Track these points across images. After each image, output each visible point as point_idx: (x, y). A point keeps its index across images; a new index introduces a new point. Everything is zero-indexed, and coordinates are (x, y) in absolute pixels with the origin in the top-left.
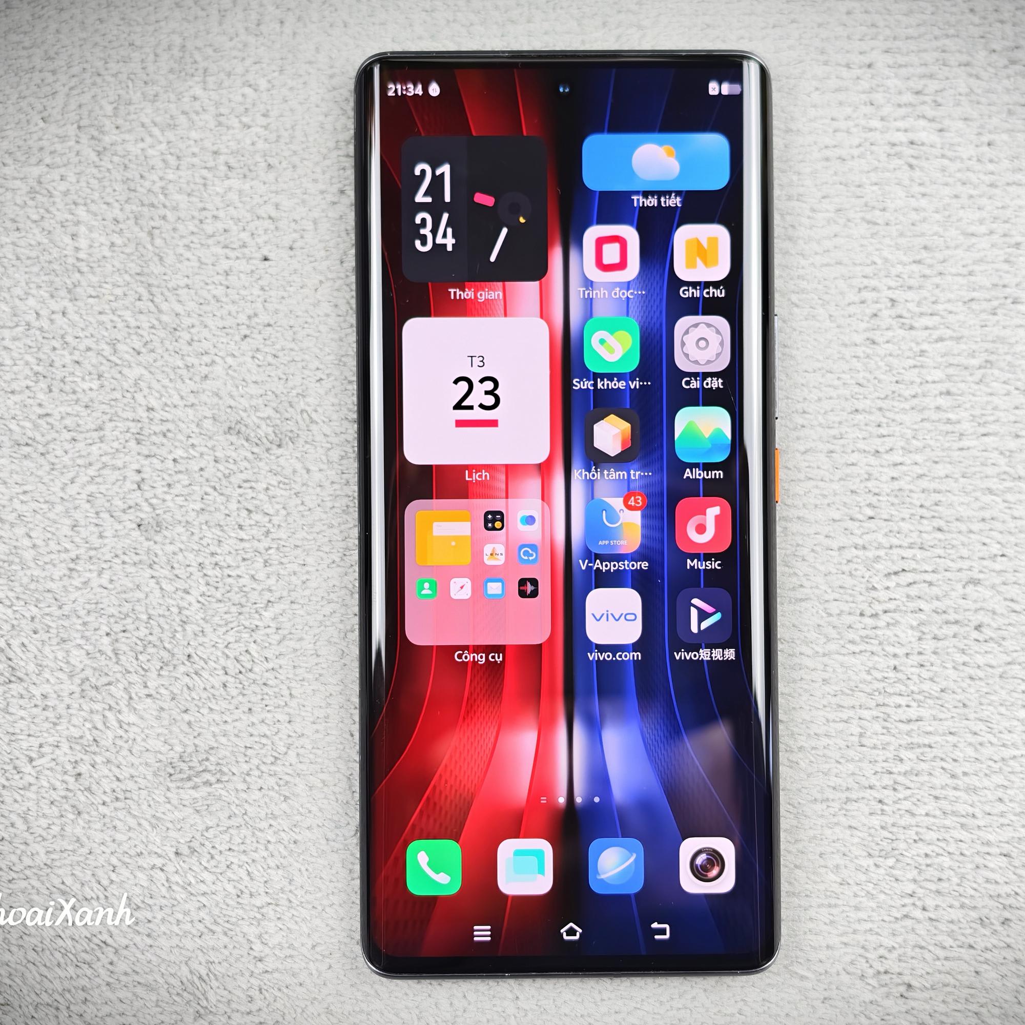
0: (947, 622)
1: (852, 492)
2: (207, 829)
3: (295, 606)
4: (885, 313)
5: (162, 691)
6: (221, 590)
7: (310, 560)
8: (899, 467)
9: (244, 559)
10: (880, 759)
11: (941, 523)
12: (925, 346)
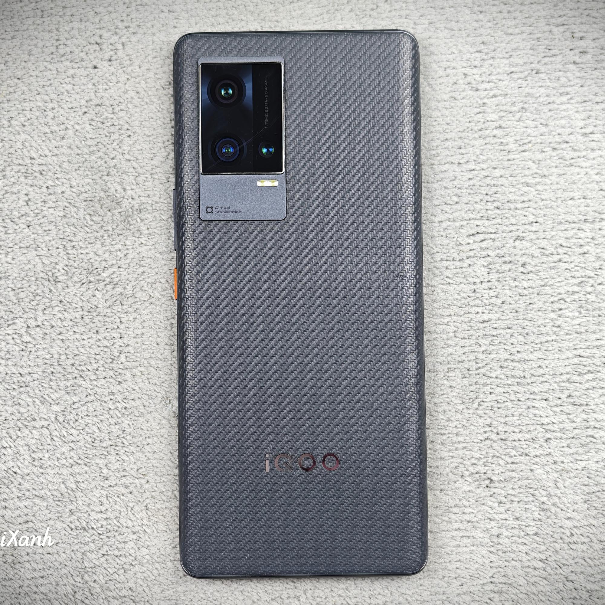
0: (505, 262)
1: (445, 188)
2: (74, 403)
3: (121, 270)
4: (461, 82)
5: (45, 323)
6: (77, 262)
7: (128, 242)
8: (473, 172)
9: (90, 243)
10: (467, 345)
11: (499, 204)
12: (485, 100)
